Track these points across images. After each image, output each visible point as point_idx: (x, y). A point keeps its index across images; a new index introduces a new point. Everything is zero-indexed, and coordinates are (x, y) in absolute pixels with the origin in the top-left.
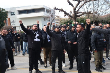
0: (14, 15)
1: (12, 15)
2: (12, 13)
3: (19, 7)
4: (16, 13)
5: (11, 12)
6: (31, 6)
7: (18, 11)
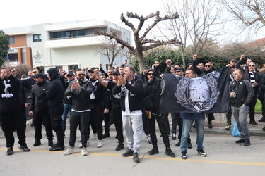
0: (40, 40)
1: (34, 41)
2: (36, 38)
3: (51, 24)
4: (45, 36)
5: (34, 35)
6: (77, 21)
7: (49, 32)
